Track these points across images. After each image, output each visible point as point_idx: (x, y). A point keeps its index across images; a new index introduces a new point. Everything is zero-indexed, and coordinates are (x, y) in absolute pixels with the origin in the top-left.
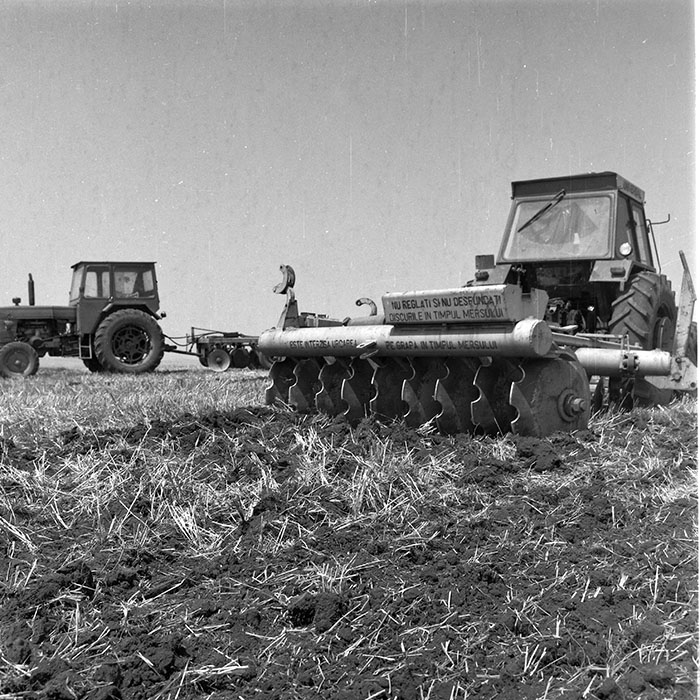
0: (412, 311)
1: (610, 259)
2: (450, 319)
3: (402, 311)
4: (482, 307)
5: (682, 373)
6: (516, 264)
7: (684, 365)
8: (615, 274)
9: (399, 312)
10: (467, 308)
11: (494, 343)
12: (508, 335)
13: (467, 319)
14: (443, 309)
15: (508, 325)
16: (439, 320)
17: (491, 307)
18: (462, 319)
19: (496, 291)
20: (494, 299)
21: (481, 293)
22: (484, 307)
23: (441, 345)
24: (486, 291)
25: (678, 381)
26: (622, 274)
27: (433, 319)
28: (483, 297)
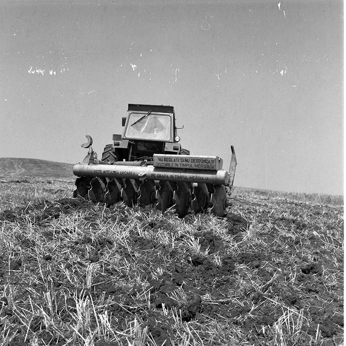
0: (169, 162)
1: (171, 142)
2: (188, 167)
3: (163, 162)
4: (204, 164)
5: (231, 192)
6: (131, 140)
7: (232, 189)
9: (161, 162)
10: (198, 163)
11: (207, 178)
12: (214, 176)
13: (196, 168)
14: (185, 163)
15: (215, 172)
16: (182, 167)
17: (209, 164)
18: (194, 168)
19: (212, 158)
20: (211, 161)
21: (205, 158)
22: (206, 164)
23: (181, 177)
24: (208, 158)
25: (230, 195)
26: (177, 149)
27: (179, 166)
28: (206, 160)
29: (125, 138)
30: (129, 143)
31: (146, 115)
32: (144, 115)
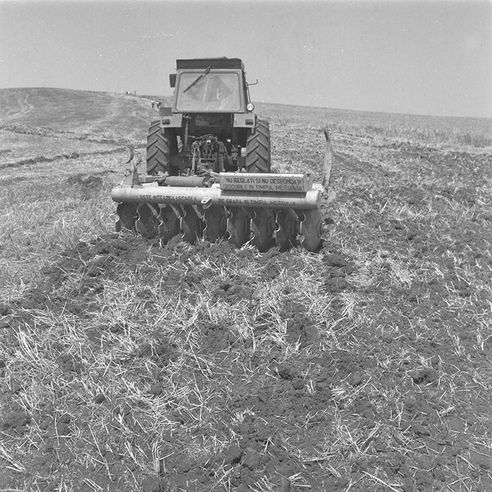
0: (240, 184)
1: (242, 113)
2: (267, 189)
3: (233, 183)
4: (288, 184)
5: (328, 194)
6: (185, 114)
7: (329, 191)
8: (247, 123)
9: (231, 184)
10: (280, 184)
11: (294, 203)
12: (303, 200)
13: (278, 190)
14: (262, 184)
15: (303, 194)
16: (258, 189)
17: (295, 185)
18: (275, 190)
19: (298, 177)
20: (297, 182)
21: (289, 178)
22: (290, 185)
23: (259, 202)
24: (292, 177)
25: (326, 199)
26: (252, 124)
27: (255, 189)
28: (290, 180)
29: (176, 111)
30: (183, 118)
31: (204, 75)
32: (200, 75)
